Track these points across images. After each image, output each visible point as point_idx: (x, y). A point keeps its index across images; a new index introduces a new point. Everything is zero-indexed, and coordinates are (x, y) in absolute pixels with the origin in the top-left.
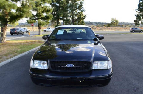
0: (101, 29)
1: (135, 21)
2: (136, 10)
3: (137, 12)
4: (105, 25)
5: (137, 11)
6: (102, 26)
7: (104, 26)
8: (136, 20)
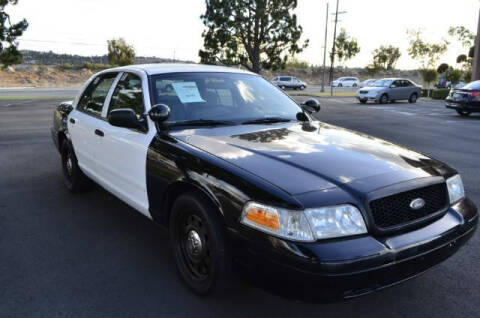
0: (77, 82)
1: (201, 54)
2: (201, 17)
3: (205, 23)
4: (89, 63)
5: (207, 20)
6: (79, 69)
7: (86, 66)
8: (204, 50)
